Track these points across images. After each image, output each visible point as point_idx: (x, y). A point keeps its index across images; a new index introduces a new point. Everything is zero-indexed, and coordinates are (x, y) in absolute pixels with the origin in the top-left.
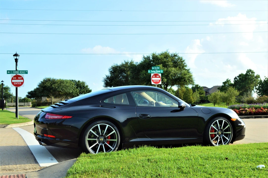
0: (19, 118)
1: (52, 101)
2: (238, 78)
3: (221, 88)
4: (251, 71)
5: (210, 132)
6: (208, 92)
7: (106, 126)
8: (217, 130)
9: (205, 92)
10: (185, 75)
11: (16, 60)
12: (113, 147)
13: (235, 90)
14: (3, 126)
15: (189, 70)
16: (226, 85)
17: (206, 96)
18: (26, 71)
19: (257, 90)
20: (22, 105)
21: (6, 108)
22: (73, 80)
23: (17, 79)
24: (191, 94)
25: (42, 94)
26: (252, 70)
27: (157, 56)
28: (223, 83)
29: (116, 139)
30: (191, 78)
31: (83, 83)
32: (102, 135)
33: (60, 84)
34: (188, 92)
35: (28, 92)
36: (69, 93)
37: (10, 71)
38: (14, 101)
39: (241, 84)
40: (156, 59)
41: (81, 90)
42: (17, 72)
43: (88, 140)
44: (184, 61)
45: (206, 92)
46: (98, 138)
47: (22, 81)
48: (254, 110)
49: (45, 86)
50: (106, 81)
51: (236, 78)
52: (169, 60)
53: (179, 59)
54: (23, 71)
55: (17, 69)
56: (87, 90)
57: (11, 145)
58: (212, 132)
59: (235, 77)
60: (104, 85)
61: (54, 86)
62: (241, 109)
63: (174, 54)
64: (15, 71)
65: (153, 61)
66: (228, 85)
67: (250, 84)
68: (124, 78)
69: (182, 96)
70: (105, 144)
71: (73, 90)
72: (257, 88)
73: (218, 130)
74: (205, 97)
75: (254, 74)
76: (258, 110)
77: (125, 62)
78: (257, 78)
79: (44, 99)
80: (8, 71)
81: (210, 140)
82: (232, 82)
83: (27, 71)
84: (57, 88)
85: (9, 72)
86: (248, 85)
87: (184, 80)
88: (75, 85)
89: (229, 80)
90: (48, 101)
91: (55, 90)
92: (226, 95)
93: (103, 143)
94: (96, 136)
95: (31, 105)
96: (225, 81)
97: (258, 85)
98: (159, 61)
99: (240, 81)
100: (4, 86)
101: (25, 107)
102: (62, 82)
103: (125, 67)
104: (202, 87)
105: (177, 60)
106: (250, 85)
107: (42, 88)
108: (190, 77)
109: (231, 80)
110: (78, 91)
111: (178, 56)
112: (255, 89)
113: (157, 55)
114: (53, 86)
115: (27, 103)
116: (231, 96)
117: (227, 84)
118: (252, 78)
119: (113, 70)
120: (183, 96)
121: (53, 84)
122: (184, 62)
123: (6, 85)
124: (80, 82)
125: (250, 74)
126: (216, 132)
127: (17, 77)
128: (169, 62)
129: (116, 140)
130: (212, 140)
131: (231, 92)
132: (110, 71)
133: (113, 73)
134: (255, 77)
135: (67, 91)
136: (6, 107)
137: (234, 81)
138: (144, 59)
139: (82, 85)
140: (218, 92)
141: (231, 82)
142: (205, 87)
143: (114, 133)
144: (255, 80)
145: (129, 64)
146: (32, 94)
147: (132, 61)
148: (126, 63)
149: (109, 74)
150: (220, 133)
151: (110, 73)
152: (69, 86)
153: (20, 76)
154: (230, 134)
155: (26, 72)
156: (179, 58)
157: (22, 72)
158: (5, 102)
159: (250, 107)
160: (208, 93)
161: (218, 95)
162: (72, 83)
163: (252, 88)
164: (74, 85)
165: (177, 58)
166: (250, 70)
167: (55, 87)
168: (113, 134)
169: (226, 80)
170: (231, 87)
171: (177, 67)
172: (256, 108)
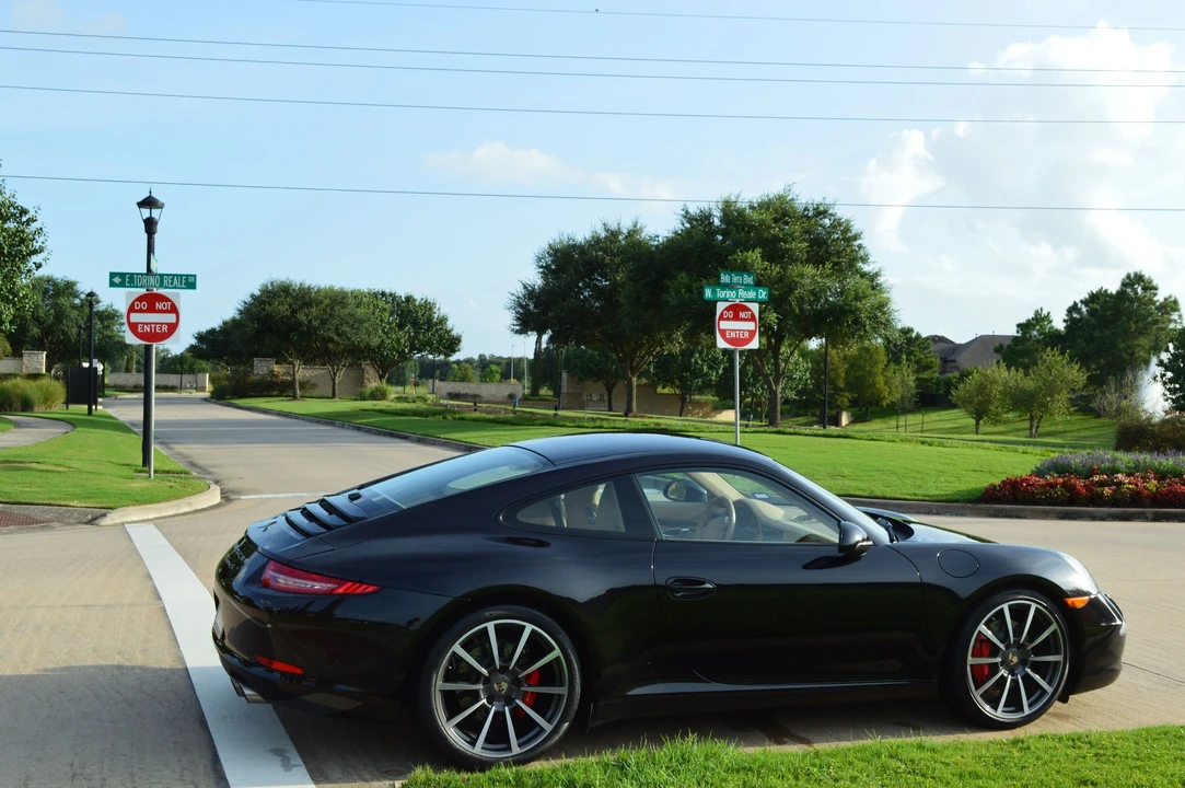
0: (156, 472)
1: (294, 380)
2: (1084, 309)
3: (1009, 346)
4: (1143, 281)
5: (972, 656)
6: (954, 361)
7: (523, 628)
8: (1002, 646)
9: (938, 361)
10: (857, 298)
11: (150, 225)
12: (549, 721)
13: (1068, 363)
14: (90, 517)
15: (877, 274)
16: (1031, 336)
17: (943, 377)
18: (187, 276)
19: (1167, 368)
20: (170, 384)
21: (104, 396)
22: (383, 294)
23: (151, 309)
24: (881, 366)
25: (256, 347)
26: (1147, 276)
27: (741, 213)
28: (1019, 326)
29: (561, 685)
30: (884, 313)
31: (428, 307)
32: (504, 669)
33: (332, 309)
34: (868, 357)
35: (198, 334)
36: (368, 347)
37: (122, 275)
38: (138, 362)
39: (1097, 334)
40: (737, 226)
41: (415, 337)
42: (152, 280)
43: (440, 691)
44: (855, 238)
45: (945, 361)
46: (487, 681)
47: (171, 318)
48: (1153, 485)
49: (269, 317)
50: (521, 305)
51: (1074, 308)
52: (793, 233)
53: (834, 227)
54: (177, 275)
55: (153, 267)
56: (440, 336)
57: (117, 660)
58: (981, 655)
59: (1071, 304)
60: (515, 323)
61: (306, 315)
62: (1096, 478)
63: (818, 208)
64: (142, 274)
65: (725, 233)
66: (1041, 334)
67: (1136, 338)
68: (597, 299)
69: (843, 375)
70: (514, 705)
71: (384, 336)
72: (1166, 361)
73: (1007, 647)
74: (938, 383)
75: (1155, 295)
76: (1169, 485)
77: (607, 231)
78: (1167, 313)
79: (262, 367)
80: (113, 275)
81: (968, 691)
82: (1059, 324)
83: (195, 276)
84: (316, 323)
85: (117, 280)
86: (1124, 341)
87: (856, 321)
88: (391, 314)
89: (1045, 313)
90: (277, 376)
91: (309, 333)
92: (1029, 384)
93: (509, 700)
94: (480, 674)
95: (209, 386)
96: (1029, 321)
97: (1171, 346)
98: (749, 232)
99: (1093, 321)
100: (101, 307)
101: (185, 394)
102: (338, 299)
103: (605, 251)
104: (927, 338)
105: (830, 233)
106: (1136, 342)
107: (253, 323)
108: (882, 306)
109: (1052, 317)
110: (403, 341)
111: (831, 215)
112: (1158, 365)
113: (744, 210)
114: (301, 317)
115: (191, 376)
116: (1051, 390)
117: (1035, 333)
118: (1143, 312)
119: (553, 262)
120: (846, 373)
121: (301, 307)
122: (858, 242)
123: (105, 304)
124: (414, 300)
125: (1136, 293)
126: (995, 657)
127: (151, 302)
128: (793, 240)
129: (564, 691)
130: (977, 689)
131: (1053, 371)
132: (542, 267)
133: (552, 272)
134: (1157, 308)
135: (359, 338)
136: (106, 392)
137: (1065, 321)
138: (688, 222)
139: (423, 315)
140: (995, 368)
141: (1053, 324)
142: (942, 339)
143: (558, 659)
144: (1156, 322)
145: (621, 238)
146: (212, 346)
147: (635, 226)
148: (612, 232)
149: (535, 279)
150: (1015, 660)
151: (543, 273)
152: (369, 320)
153: (163, 298)
154: (1056, 663)
155: (189, 282)
156: (837, 224)
157: (173, 279)
158: (103, 370)
159: (1137, 468)
160: (953, 364)
161: (995, 381)
162: (381, 304)
163: (1142, 353)
164: (387, 314)
165: (827, 222)
166: (1139, 278)
167: (310, 322)
168: (550, 664)
169: (1031, 315)
170: (1052, 350)
171: (824, 264)
172: (1161, 475)
